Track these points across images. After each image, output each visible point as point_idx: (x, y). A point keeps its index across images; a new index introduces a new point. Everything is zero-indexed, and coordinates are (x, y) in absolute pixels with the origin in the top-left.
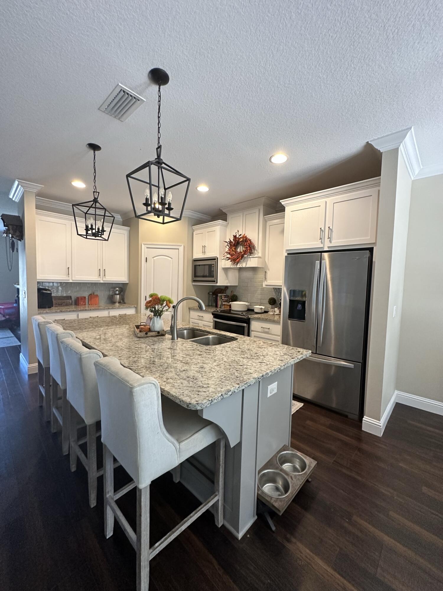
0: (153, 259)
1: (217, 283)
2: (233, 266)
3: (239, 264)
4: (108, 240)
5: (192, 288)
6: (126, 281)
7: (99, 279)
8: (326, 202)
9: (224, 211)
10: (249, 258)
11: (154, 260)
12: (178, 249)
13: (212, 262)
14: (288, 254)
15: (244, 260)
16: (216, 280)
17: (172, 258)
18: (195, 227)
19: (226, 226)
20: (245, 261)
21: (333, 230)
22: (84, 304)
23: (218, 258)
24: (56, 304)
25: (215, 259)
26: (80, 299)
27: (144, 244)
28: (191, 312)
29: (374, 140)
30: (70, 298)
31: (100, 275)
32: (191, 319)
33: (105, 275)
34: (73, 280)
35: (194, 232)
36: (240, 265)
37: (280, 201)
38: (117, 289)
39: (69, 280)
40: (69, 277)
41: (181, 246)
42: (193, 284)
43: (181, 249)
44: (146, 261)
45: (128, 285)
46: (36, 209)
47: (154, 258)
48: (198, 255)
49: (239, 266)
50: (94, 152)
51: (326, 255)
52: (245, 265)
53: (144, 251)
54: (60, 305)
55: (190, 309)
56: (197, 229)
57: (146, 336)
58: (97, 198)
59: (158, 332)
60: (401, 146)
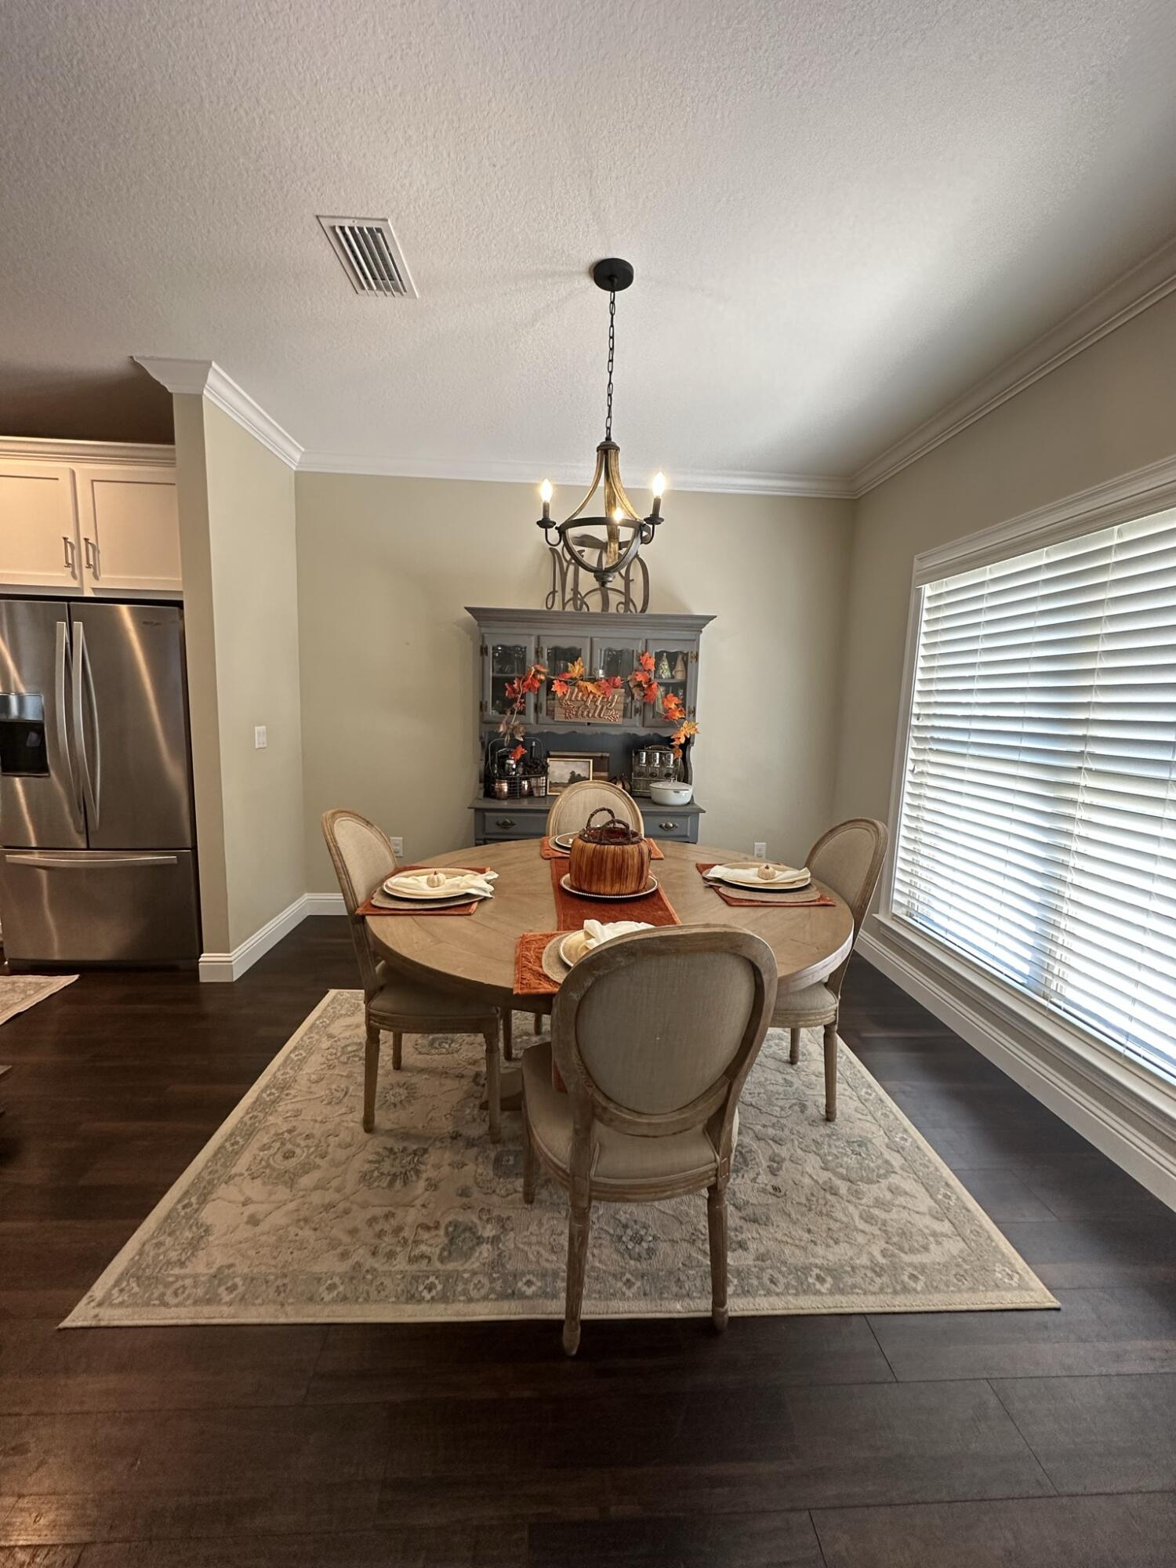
8: (74, 473)
21: (100, 548)
60: (205, 392)
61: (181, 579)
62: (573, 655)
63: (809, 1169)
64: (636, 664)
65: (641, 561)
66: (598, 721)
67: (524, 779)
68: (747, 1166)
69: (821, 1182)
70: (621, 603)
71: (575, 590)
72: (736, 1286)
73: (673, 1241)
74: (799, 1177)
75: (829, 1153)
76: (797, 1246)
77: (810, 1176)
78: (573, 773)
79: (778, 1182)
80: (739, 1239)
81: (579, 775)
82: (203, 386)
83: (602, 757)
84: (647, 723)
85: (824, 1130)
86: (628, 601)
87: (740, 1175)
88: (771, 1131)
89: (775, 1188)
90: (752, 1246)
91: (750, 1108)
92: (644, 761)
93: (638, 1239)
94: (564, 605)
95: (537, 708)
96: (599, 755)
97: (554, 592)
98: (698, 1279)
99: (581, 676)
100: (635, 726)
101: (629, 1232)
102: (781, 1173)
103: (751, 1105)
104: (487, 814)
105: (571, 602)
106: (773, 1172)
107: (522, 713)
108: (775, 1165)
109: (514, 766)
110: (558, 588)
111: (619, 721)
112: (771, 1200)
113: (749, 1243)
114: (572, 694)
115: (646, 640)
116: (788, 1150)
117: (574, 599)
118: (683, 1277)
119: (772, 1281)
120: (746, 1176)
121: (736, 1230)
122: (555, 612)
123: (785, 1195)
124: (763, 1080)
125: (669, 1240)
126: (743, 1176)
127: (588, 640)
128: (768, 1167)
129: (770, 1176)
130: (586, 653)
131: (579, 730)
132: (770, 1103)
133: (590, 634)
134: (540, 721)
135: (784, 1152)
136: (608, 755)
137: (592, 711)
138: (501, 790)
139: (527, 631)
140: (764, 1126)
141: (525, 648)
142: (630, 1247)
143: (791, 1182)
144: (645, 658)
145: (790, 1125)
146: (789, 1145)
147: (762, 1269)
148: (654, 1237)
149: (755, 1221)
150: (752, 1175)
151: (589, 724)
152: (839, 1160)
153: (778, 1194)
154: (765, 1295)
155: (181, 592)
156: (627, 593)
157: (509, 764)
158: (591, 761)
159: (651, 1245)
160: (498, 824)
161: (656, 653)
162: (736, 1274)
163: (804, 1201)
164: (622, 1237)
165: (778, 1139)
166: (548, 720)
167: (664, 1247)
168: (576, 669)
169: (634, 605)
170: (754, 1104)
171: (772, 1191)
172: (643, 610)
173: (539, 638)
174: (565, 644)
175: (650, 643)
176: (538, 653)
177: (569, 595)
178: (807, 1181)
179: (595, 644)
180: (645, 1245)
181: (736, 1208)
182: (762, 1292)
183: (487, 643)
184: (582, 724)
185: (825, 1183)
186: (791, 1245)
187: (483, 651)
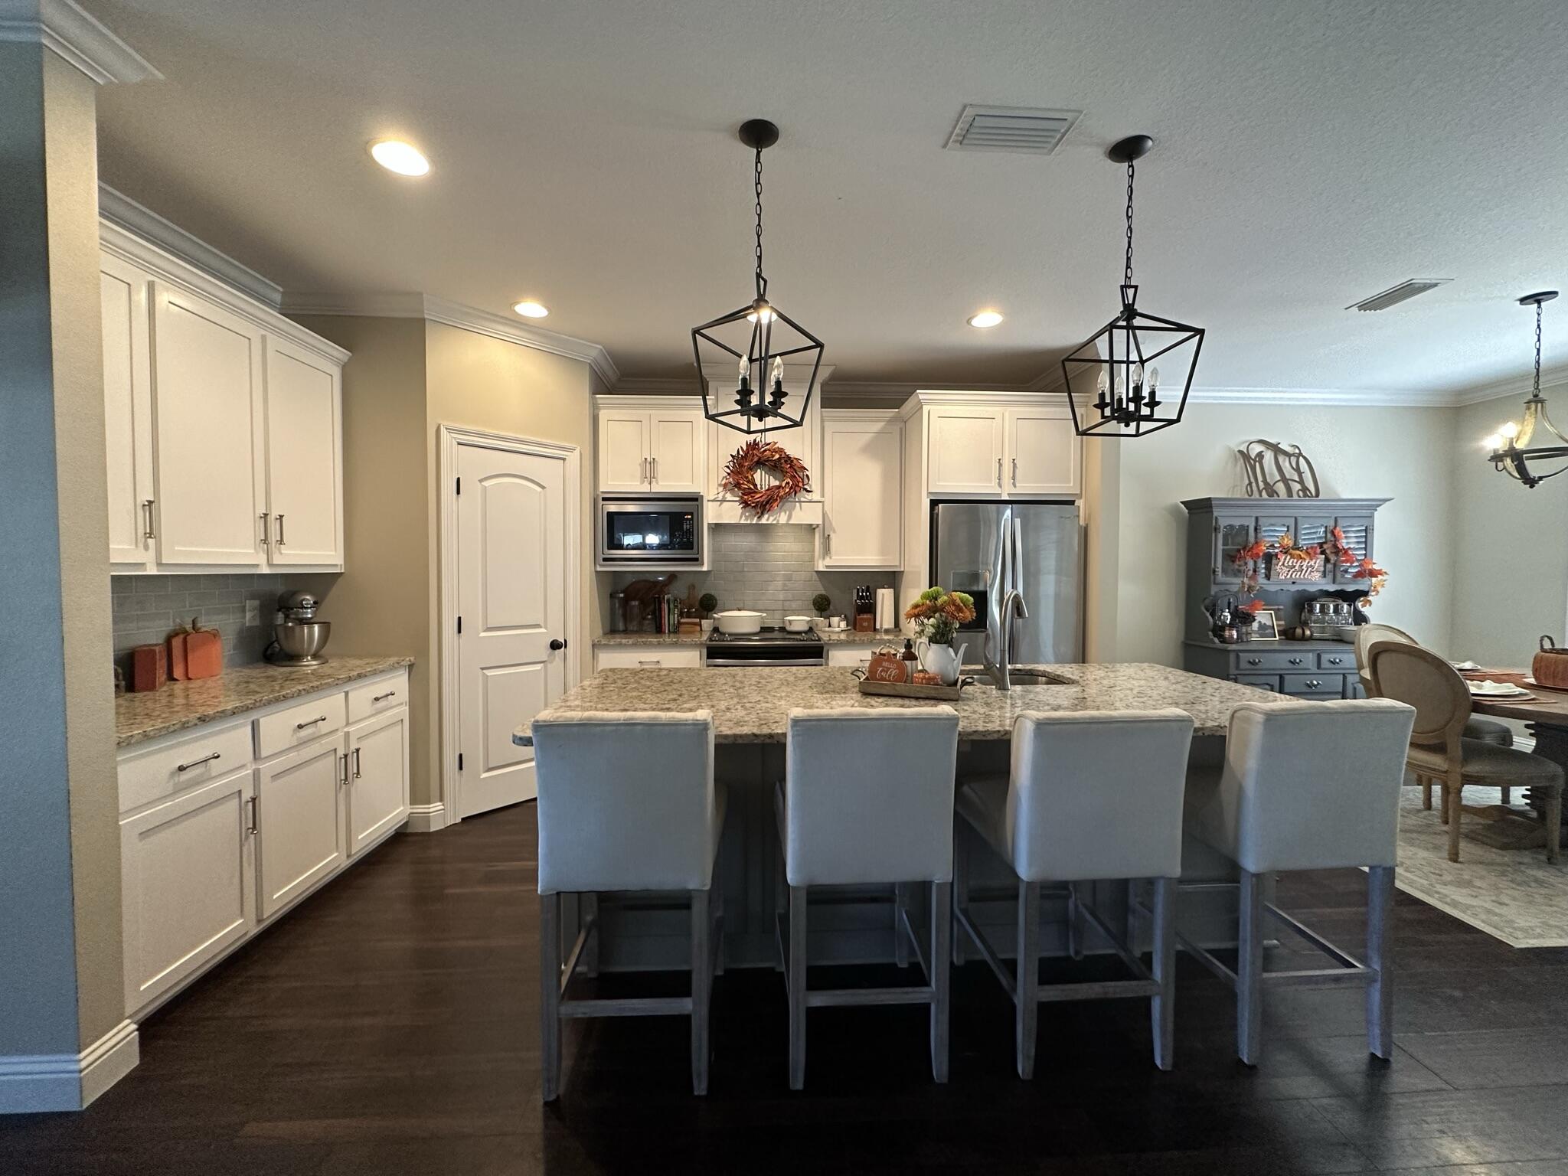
0: (480, 485)
1: (701, 564)
2: (746, 519)
3: (766, 516)
6: (336, 565)
10: (800, 502)
11: (485, 487)
12: (564, 459)
15: (783, 505)
16: (698, 557)
17: (543, 487)
18: (606, 399)
20: (784, 508)
21: (1019, 465)
23: (700, 496)
25: (695, 499)
27: (449, 430)
33: (281, 541)
35: (601, 413)
36: (771, 518)
39: (143, 566)
40: (147, 548)
43: (573, 458)
44: (458, 492)
45: (342, 579)
47: (487, 483)
49: (768, 520)
52: (786, 518)
53: (449, 456)
61: (1073, 484)
65: (1304, 458)
70: (1299, 490)
71: (1265, 480)
83: (1278, 609)
86: (1305, 489)
92: (1318, 611)
96: (1276, 607)
97: (1250, 484)
99: (1290, 546)
100: (1328, 584)
104: (1241, 654)
105: (1264, 491)
110: (1252, 480)
111: (1318, 580)
114: (1285, 559)
115: (1336, 518)
117: (1266, 489)
127: (1293, 519)
130: (1292, 529)
131: (1286, 588)
133: (1296, 515)
137: (1299, 573)
138: (1231, 636)
139: (1248, 514)
141: (1248, 526)
151: (1294, 583)
155: (1073, 494)
156: (1301, 482)
158: (1273, 612)
160: (1250, 662)
166: (1265, 580)
169: (1309, 491)
172: (1317, 495)
173: (1257, 518)
175: (1339, 520)
176: (1256, 529)
177: (1261, 485)
179: (1299, 522)
183: (1220, 524)
187: (1217, 530)
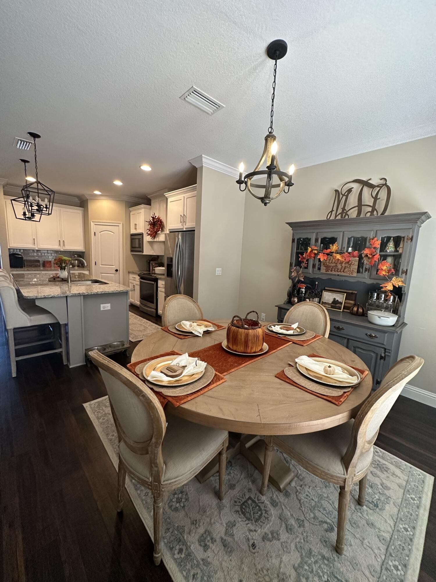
0: (99, 233)
1: (143, 252)
2: (152, 240)
4: (39, 221)
5: (132, 257)
6: (83, 250)
7: (59, 248)
8: (184, 197)
9: (149, 197)
10: (160, 234)
11: (101, 234)
12: (119, 226)
13: (140, 237)
14: (170, 232)
16: (142, 250)
17: (114, 233)
18: (131, 209)
19: (150, 209)
20: (159, 236)
21: (187, 217)
22: (50, 266)
23: (143, 234)
24: (27, 265)
25: (141, 234)
26: (46, 263)
27: (93, 222)
28: (130, 275)
29: (192, 160)
30: (38, 261)
31: (60, 245)
32: (130, 280)
33: (64, 245)
34: (38, 248)
35: (131, 213)
36: (156, 239)
37: (165, 194)
38: (76, 256)
39: (35, 248)
40: (35, 245)
41: (120, 223)
42: (132, 253)
43: (121, 225)
44: (95, 235)
45: (85, 253)
46: (4, 195)
47: (101, 233)
48: (133, 231)
50: (25, 164)
51: (180, 234)
52: (159, 239)
53: (93, 227)
54: (31, 266)
55: (129, 273)
56: (133, 210)
57: (54, 280)
58: (29, 195)
59: (63, 279)
60: (203, 165)
61: (195, 223)
62: (333, 240)
63: (285, 558)
64: (368, 244)
65: (387, 186)
66: (342, 274)
67: (308, 298)
68: (256, 522)
69: (282, 570)
70: (369, 212)
71: (344, 208)
72: (181, 557)
73: (187, 515)
74: (274, 555)
75: (309, 565)
76: (225, 578)
77: (281, 562)
78: (335, 299)
79: (259, 543)
80: (208, 544)
81: (338, 300)
82: (202, 163)
83: (352, 293)
84: (372, 277)
85: (327, 552)
87: (247, 522)
88: (292, 522)
89: (253, 545)
90: (209, 553)
91: (298, 502)
93: (179, 501)
94: (336, 216)
95: (314, 266)
97: (332, 212)
98: (174, 537)
99: (337, 251)
100: (365, 278)
101: (180, 495)
102: (268, 543)
103: (300, 501)
105: (340, 215)
106: (264, 538)
107: (306, 268)
108: (270, 536)
109: (304, 292)
111: (355, 274)
112: (245, 547)
113: (209, 550)
114: (329, 260)
115: (378, 231)
116: (288, 538)
117: (341, 214)
118: (171, 530)
119: (194, 576)
120: (249, 525)
121: (212, 539)
122: (331, 220)
123: (254, 553)
124: (326, 496)
125: (186, 513)
126: (247, 524)
127: (342, 233)
128: (265, 533)
129: (260, 539)
130: (340, 240)
131: (333, 278)
132: (312, 509)
133: (343, 230)
134: (314, 272)
135: (284, 536)
136: (356, 292)
137: (340, 269)
138: (294, 301)
139: (311, 231)
140: (292, 515)
142: (173, 500)
143: (266, 552)
144: (374, 241)
145: (307, 529)
146: (291, 537)
147: (198, 566)
148: (184, 507)
149: (225, 546)
150: (252, 528)
151: (338, 275)
152: (310, 575)
153: (251, 549)
154: (184, 576)
155: (195, 227)
156: (374, 206)
157: (302, 291)
158: (345, 294)
159: (179, 507)
161: (382, 238)
162: (187, 554)
163: (259, 567)
164: (176, 494)
165: (289, 527)
166: (318, 272)
167: (182, 514)
168: (334, 248)
169: (377, 212)
170: (302, 501)
171: (251, 544)
172: (383, 214)
173: (318, 233)
174: (329, 236)
175: (380, 232)
176: (317, 240)
177: (340, 211)
178: (275, 561)
179: (345, 234)
180: (178, 505)
181: (226, 531)
182: (185, 573)
183: (294, 237)
184: (335, 275)
185: (284, 574)
186: (224, 575)
187: (293, 241)
